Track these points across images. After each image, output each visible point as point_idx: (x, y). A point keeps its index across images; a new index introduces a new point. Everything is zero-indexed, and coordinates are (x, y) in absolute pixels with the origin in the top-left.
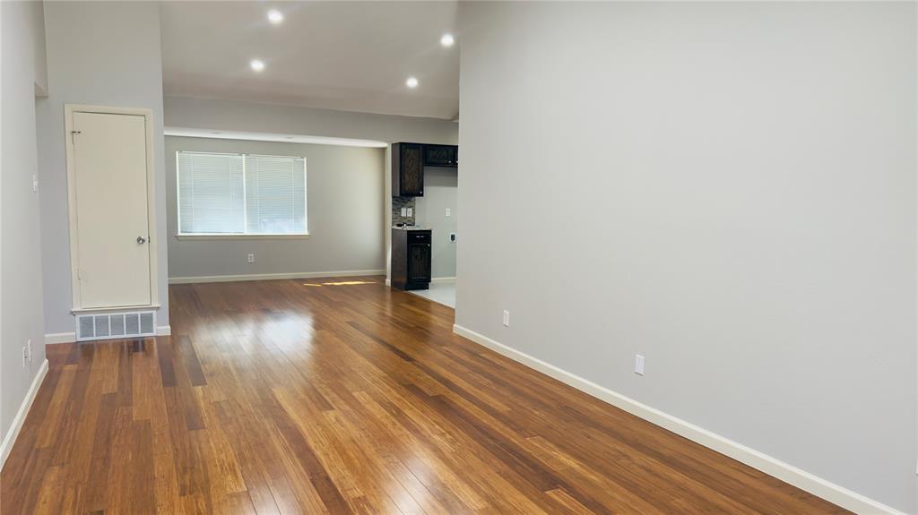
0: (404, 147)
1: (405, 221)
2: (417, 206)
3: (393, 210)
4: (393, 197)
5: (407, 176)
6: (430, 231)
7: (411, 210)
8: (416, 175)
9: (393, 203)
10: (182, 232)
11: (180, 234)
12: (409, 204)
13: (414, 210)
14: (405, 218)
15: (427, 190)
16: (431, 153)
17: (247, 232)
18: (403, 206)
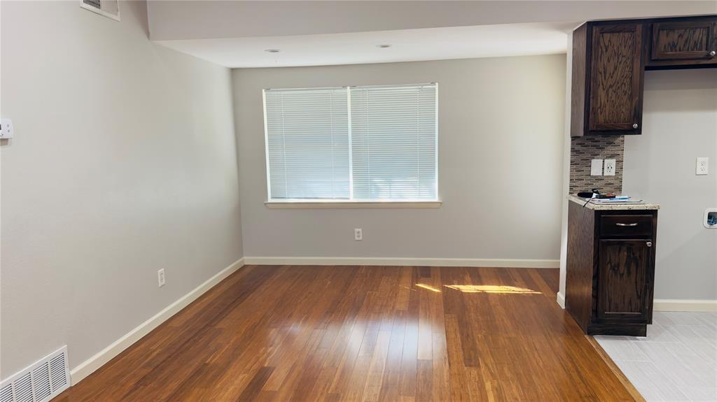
0: (595, 29)
1: (597, 185)
2: (627, 156)
3: (572, 163)
4: (574, 138)
5: (601, 93)
6: (654, 213)
7: (612, 162)
8: (626, 88)
9: (573, 150)
10: (272, 198)
11: (270, 200)
12: (610, 150)
13: (619, 162)
14: (598, 179)
15: (651, 120)
16: (664, 39)
17: (352, 199)
18: (594, 155)
